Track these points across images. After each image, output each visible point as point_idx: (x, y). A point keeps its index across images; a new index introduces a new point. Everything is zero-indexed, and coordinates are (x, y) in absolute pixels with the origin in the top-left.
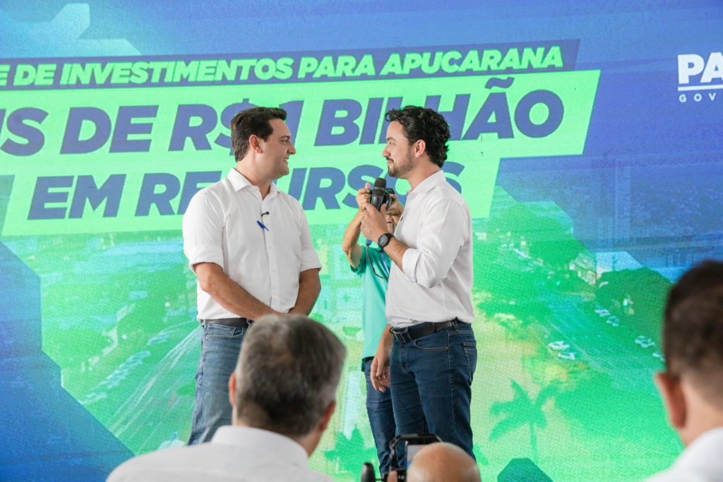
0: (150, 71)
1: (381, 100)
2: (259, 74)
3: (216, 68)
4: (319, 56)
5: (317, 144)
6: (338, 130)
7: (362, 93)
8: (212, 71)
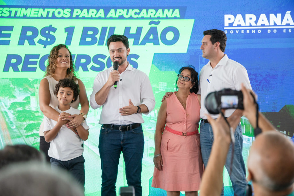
0: (10, 12)
1: (107, 28)
2: (56, 15)
3: (38, 11)
4: (82, 8)
5: (80, 44)
6: (89, 39)
7: (99, 25)
8: (37, 13)
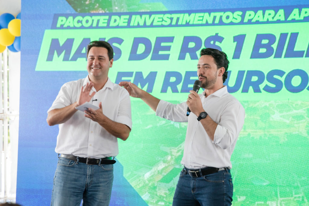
0: (172, 19)
1: (287, 34)
2: (225, 20)
3: (203, 17)
4: (256, 10)
5: (252, 57)
6: (263, 50)
7: (277, 30)
8: (201, 18)
